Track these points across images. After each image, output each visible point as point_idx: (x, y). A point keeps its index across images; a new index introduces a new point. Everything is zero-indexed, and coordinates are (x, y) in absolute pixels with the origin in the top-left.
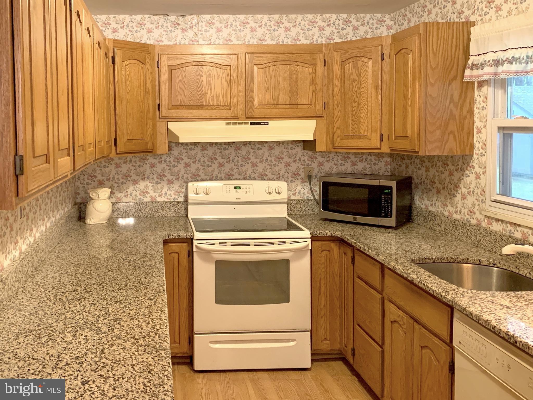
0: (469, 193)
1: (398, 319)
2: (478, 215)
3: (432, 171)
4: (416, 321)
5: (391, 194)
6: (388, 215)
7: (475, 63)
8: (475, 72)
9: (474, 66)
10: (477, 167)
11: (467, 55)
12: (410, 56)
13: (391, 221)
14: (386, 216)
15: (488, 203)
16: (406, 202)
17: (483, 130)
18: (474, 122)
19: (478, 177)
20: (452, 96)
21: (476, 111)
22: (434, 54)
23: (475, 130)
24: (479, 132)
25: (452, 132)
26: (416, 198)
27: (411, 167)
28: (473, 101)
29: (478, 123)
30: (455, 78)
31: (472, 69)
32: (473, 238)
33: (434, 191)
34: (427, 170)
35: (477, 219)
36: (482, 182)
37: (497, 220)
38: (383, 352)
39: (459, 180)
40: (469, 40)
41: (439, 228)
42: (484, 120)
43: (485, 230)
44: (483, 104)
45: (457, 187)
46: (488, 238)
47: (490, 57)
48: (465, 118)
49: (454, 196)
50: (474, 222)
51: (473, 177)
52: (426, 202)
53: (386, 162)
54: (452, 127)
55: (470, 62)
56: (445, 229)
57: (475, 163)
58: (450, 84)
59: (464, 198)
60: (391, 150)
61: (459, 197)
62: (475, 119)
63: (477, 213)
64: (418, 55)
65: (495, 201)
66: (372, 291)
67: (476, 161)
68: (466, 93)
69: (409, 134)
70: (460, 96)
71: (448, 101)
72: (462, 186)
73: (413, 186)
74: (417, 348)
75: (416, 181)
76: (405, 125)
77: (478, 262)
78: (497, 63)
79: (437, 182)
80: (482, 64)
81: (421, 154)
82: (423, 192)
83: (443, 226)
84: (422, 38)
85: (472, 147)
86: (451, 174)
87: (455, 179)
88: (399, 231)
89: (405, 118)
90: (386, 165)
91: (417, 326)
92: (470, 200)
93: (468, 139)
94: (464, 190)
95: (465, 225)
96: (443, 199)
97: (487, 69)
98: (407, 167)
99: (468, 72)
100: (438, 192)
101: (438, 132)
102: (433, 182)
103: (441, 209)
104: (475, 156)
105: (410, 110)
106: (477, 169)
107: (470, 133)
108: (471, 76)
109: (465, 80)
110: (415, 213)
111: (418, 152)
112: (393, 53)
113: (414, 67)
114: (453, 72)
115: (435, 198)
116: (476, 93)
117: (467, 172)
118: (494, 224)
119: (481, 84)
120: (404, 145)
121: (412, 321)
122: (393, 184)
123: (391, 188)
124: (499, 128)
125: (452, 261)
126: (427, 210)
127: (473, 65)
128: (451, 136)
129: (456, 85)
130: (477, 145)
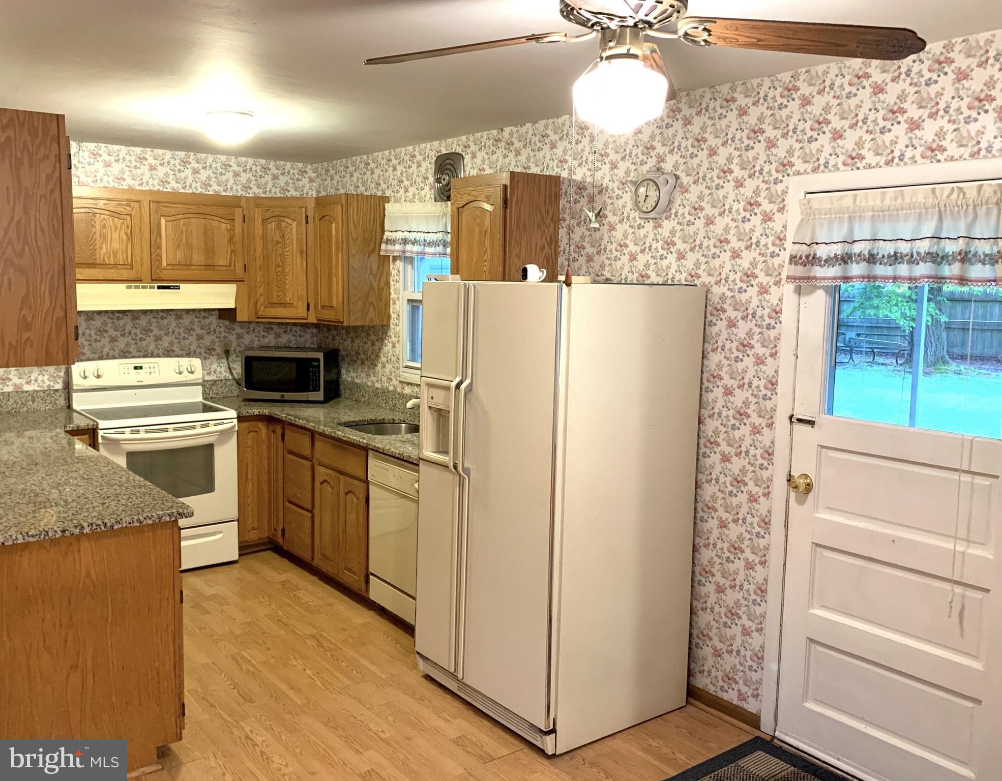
0: (387, 361)
1: (325, 478)
2: (395, 382)
3: (357, 342)
4: (341, 473)
5: (319, 367)
6: (316, 389)
7: (389, 238)
8: (390, 247)
9: (388, 241)
10: (393, 336)
11: (383, 231)
12: (334, 225)
13: (319, 395)
14: (314, 390)
15: (402, 369)
16: (334, 376)
17: (397, 302)
18: (390, 294)
19: (394, 346)
20: (371, 267)
21: (392, 283)
22: (355, 227)
23: (391, 302)
24: (394, 303)
25: (372, 303)
26: (343, 371)
27: (338, 339)
28: (389, 274)
29: (393, 296)
30: (373, 250)
31: (387, 243)
32: (391, 403)
33: (359, 362)
34: (353, 341)
35: (394, 387)
36: (397, 350)
37: (408, 384)
38: (313, 517)
39: (380, 349)
40: (384, 215)
41: (363, 399)
42: (397, 291)
43: (399, 394)
44: (397, 277)
45: (378, 356)
46: (401, 401)
47: (400, 235)
48: (383, 289)
49: (376, 366)
50: (391, 388)
51: (390, 345)
52: (352, 374)
53: (312, 333)
54: (372, 299)
55: (385, 237)
56: (369, 399)
57: (391, 333)
58: (369, 256)
59: (384, 366)
60: (318, 320)
61: (380, 365)
62: (391, 291)
63: (394, 379)
64: (340, 226)
65: (407, 367)
66: (303, 461)
67: (392, 331)
68: (383, 265)
69: (334, 304)
70: (379, 267)
71: (368, 272)
72: (381, 355)
73: (340, 358)
74: (342, 495)
75: (343, 353)
76: (330, 295)
77: (392, 421)
78: (405, 241)
79: (361, 353)
80: (394, 241)
81: (345, 324)
82: (349, 364)
83: (367, 396)
84: (344, 209)
85: (389, 317)
86: (373, 344)
87: (376, 348)
88: (326, 405)
89: (330, 289)
90: (312, 337)
91: (342, 477)
92: (389, 367)
93: (385, 310)
94: (383, 359)
95: (385, 391)
96: (366, 369)
97: (398, 247)
98: (334, 339)
99: (383, 246)
100: (363, 363)
101: (360, 303)
102: (358, 353)
103: (365, 380)
104: (392, 326)
105: (334, 279)
106: (394, 339)
107: (387, 305)
108: (386, 251)
109: (381, 253)
110: (342, 387)
111: (342, 323)
112: (317, 218)
113: (337, 237)
114: (372, 245)
115: (359, 370)
116: (391, 266)
117: (386, 342)
118: (406, 387)
119: (395, 258)
120: (329, 315)
121: (337, 475)
122: (320, 356)
123: (318, 360)
124: (409, 300)
125: (371, 422)
126: (353, 383)
127: (387, 240)
128: (371, 307)
129: (374, 257)
130: (393, 316)
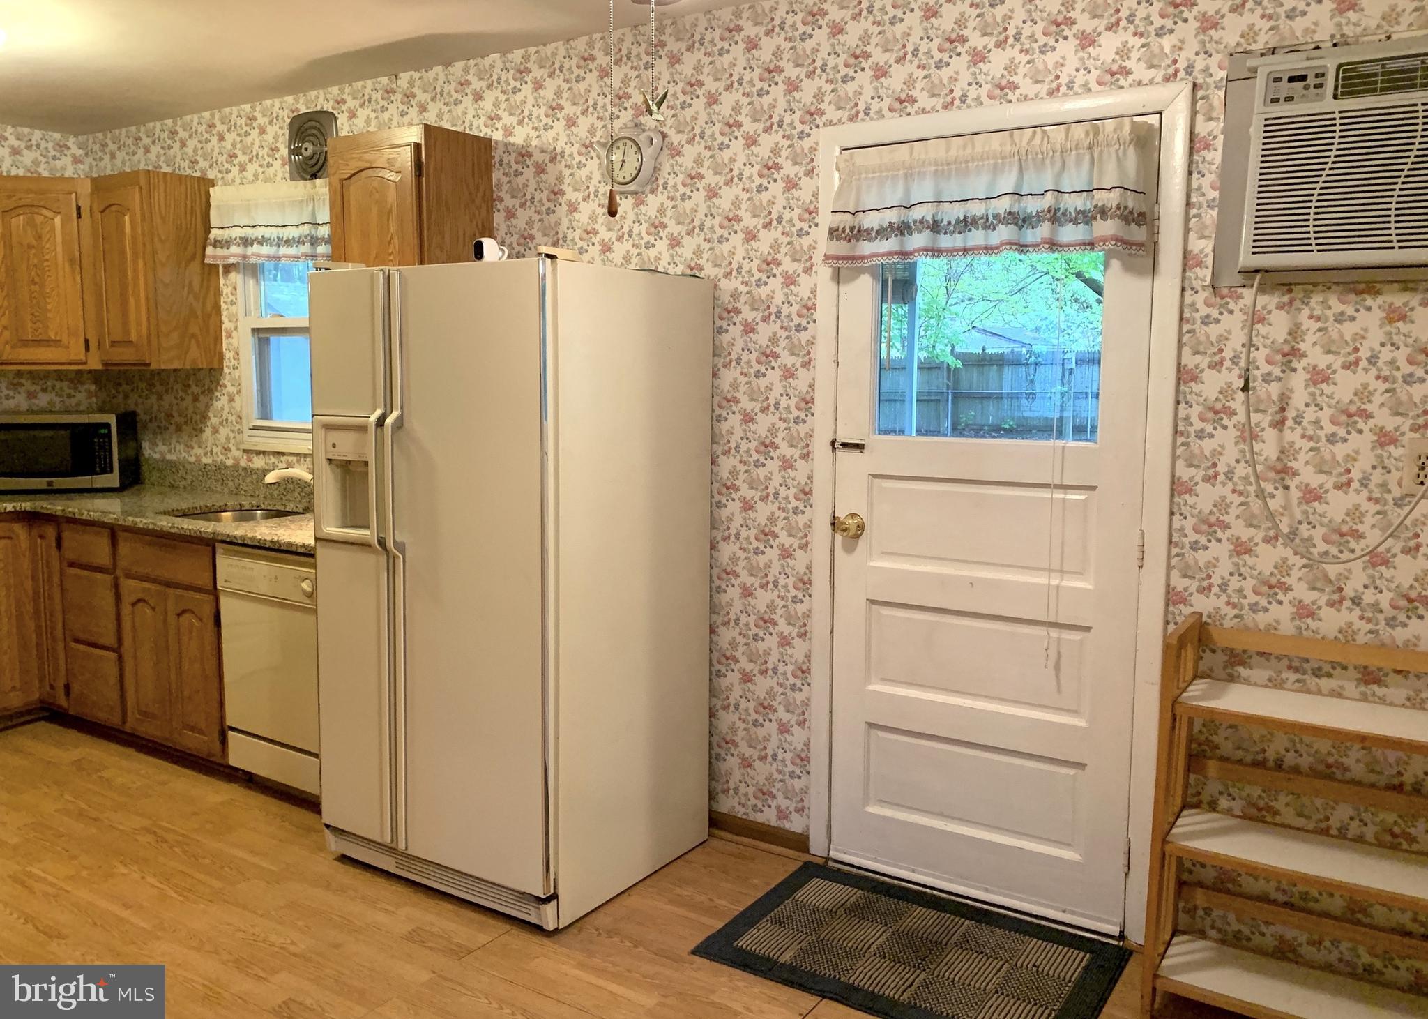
0: (221, 423)
1: (140, 596)
2: (235, 453)
3: (168, 399)
4: (169, 584)
5: (109, 435)
6: (107, 469)
7: (219, 238)
8: (219, 252)
9: (217, 243)
10: (228, 384)
11: (207, 228)
12: (127, 218)
13: (113, 480)
14: (104, 472)
15: (247, 432)
16: (131, 453)
17: (234, 334)
18: (221, 322)
19: (231, 400)
20: (190, 283)
21: (224, 306)
22: (163, 218)
23: (224, 334)
24: (229, 336)
25: (193, 336)
26: (145, 445)
27: (134, 397)
28: (218, 293)
29: (227, 325)
30: (193, 257)
31: (215, 246)
32: (231, 484)
33: (172, 428)
34: (160, 398)
35: (234, 459)
36: (237, 404)
37: (258, 453)
38: (120, 658)
39: (208, 406)
40: (208, 205)
41: (183, 483)
42: (234, 318)
43: (244, 469)
44: (232, 297)
45: (205, 417)
46: (248, 480)
47: (237, 233)
48: (209, 316)
49: (202, 431)
50: (229, 462)
51: (224, 399)
52: (162, 448)
53: (88, 391)
54: (194, 329)
55: (212, 236)
56: (192, 481)
57: (226, 381)
58: (186, 266)
59: (215, 431)
60: (105, 364)
61: (208, 431)
62: (223, 318)
63: (233, 448)
64: (138, 219)
65: (255, 428)
66: (99, 576)
67: (228, 377)
68: (209, 280)
69: (134, 337)
70: (202, 281)
71: (186, 289)
72: (211, 414)
73: (139, 426)
74: (172, 618)
75: (142, 417)
76: (125, 324)
77: (238, 508)
78: (246, 242)
79: (175, 414)
80: (227, 242)
81: (152, 367)
82: (154, 433)
83: (189, 477)
84: (144, 194)
85: (221, 357)
86: (196, 399)
87: (201, 405)
88: (125, 493)
89: (125, 314)
90: (89, 397)
91: (171, 591)
92: (224, 432)
93: (215, 345)
94: (214, 421)
95: (220, 468)
96: (186, 438)
97: (234, 250)
98: (126, 397)
99: (210, 250)
100: (179, 429)
101: (175, 335)
102: (170, 416)
103: (184, 454)
104: (226, 370)
105: (132, 301)
106: (231, 389)
107: (218, 340)
108: (215, 257)
109: (207, 261)
110: (144, 468)
111: (149, 365)
112: (96, 209)
113: (134, 237)
114: (190, 248)
115: (174, 441)
116: (222, 281)
117: (217, 394)
118: (255, 458)
119: (228, 268)
120: (125, 355)
121: (159, 588)
122: (112, 420)
123: (107, 426)
124: (253, 330)
125: (206, 510)
126: (163, 460)
127: (216, 241)
128: (193, 341)
129: (195, 267)
130: (228, 355)
